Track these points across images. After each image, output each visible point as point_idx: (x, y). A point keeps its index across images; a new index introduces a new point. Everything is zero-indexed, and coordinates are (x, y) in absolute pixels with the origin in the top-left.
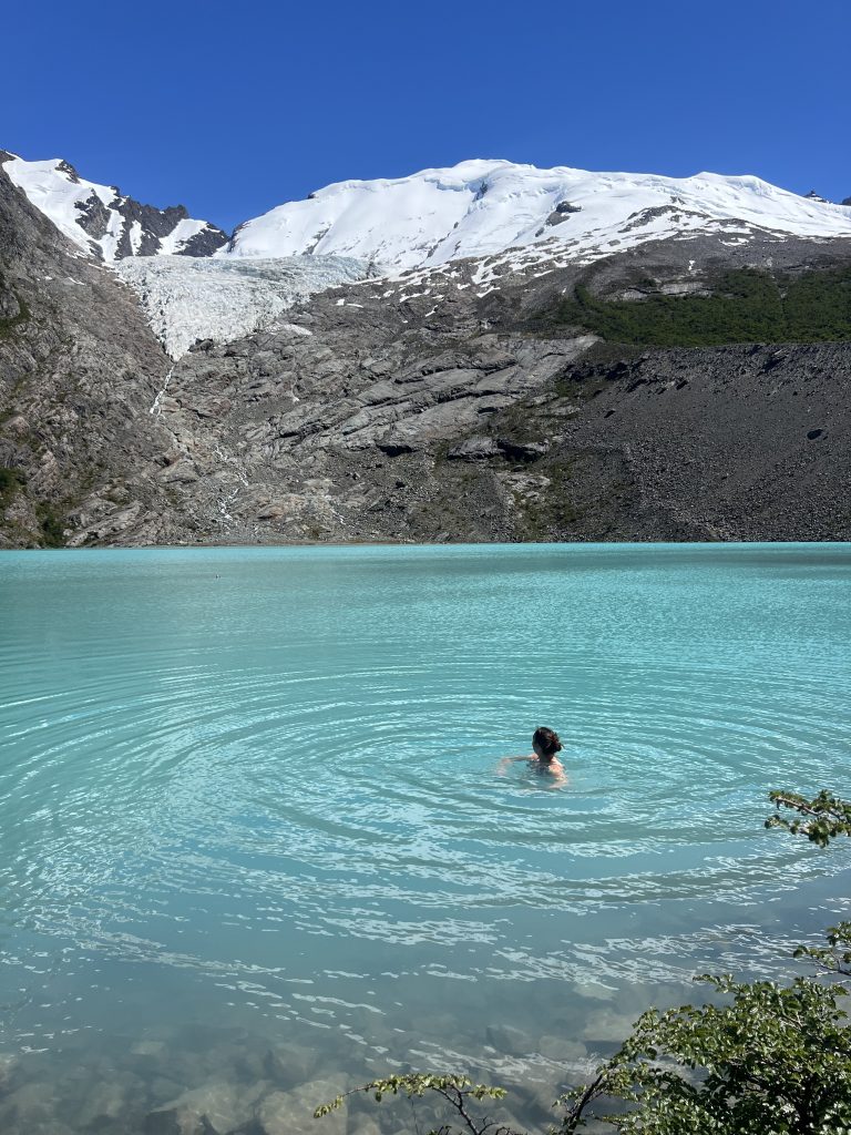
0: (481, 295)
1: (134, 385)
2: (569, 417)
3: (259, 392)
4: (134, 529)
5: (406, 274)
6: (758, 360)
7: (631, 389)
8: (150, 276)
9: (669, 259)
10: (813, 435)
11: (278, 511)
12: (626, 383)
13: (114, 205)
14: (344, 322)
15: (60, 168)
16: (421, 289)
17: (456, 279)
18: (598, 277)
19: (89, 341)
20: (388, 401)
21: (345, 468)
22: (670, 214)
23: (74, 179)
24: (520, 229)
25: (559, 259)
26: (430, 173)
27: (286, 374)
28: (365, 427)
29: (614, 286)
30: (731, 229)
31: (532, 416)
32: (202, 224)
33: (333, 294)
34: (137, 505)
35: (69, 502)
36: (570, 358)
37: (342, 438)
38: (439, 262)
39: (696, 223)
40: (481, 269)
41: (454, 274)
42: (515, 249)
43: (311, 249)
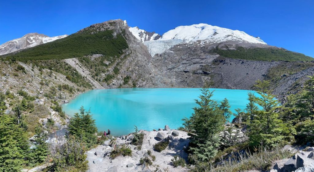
0: (202, 46)
1: (146, 62)
2: (214, 68)
3: (165, 62)
4: (145, 85)
5: (190, 42)
6: (241, 62)
7: (224, 64)
8: (149, 44)
9: (231, 44)
10: (247, 74)
11: (167, 82)
12: (223, 63)
13: (144, 33)
14: (179, 50)
15: (137, 28)
16: (192, 45)
17: (198, 43)
18: (220, 45)
19: (140, 55)
20: (185, 64)
21: (178, 75)
22: (231, 36)
23: (139, 29)
24: (209, 35)
25: (214, 41)
26: (194, 25)
27: (169, 59)
28: (181, 68)
29: (222, 47)
30: (240, 40)
31: (208, 67)
32: (157, 34)
33: (177, 45)
34: (146, 81)
35: (137, 81)
36: (215, 58)
37: (178, 69)
38: (195, 40)
39: (235, 38)
40: (202, 42)
41: (197, 43)
42: (207, 39)
43: (174, 37)
